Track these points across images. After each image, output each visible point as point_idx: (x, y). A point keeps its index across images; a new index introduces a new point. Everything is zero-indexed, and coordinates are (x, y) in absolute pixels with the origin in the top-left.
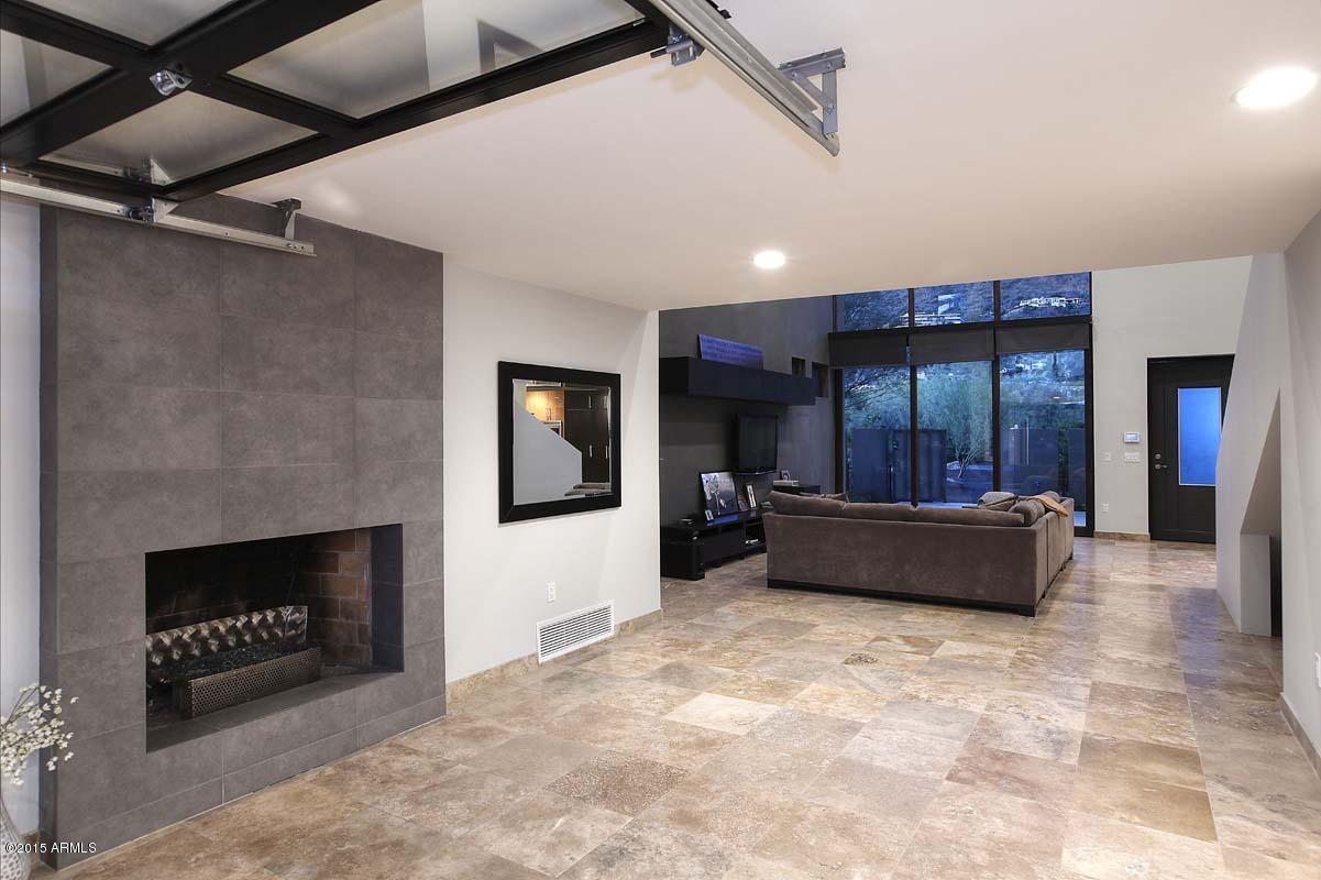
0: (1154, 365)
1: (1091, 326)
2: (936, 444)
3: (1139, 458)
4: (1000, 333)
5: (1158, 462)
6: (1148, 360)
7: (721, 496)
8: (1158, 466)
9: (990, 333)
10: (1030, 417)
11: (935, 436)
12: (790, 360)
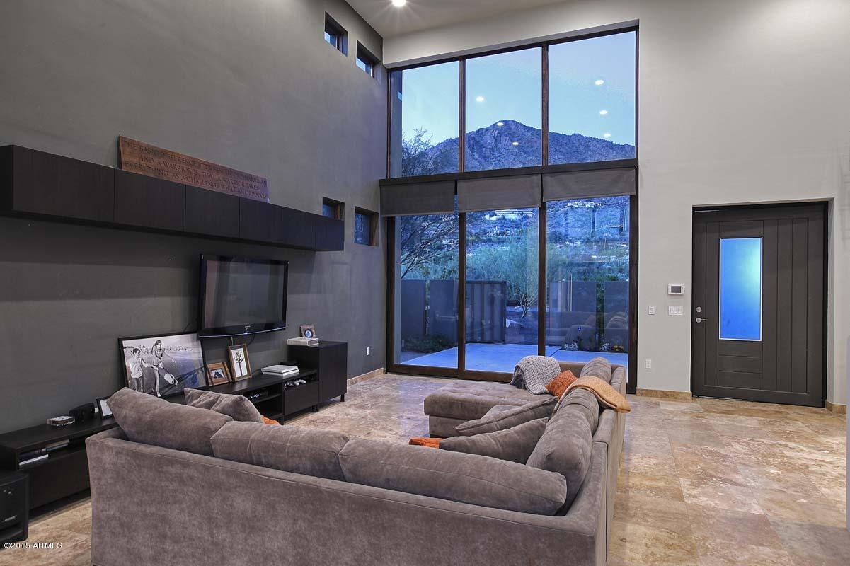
0: (700, 214)
1: (637, 171)
2: (498, 294)
3: (682, 310)
4: (547, 179)
5: (700, 315)
6: (694, 209)
7: (168, 369)
8: (699, 320)
9: (537, 178)
10: (573, 274)
11: (498, 286)
12: (321, 200)
